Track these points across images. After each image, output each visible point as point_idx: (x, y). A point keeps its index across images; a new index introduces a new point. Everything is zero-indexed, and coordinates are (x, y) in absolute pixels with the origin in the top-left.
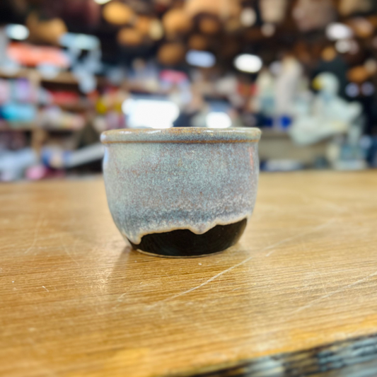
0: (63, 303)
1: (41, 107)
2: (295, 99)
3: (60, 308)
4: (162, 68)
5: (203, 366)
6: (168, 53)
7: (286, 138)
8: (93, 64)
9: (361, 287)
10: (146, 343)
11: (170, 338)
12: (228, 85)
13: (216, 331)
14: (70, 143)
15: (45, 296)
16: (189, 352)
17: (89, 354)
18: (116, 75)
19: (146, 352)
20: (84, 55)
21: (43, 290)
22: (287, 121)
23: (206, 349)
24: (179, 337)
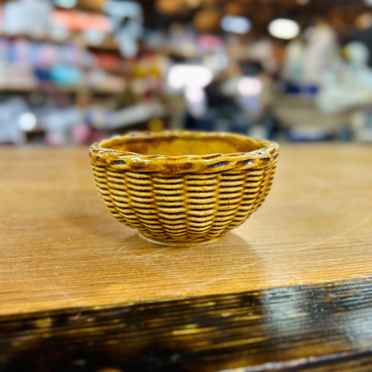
0: (80, 250)
1: (86, 70)
2: (326, 66)
3: (78, 254)
4: (199, 33)
5: (162, 297)
6: (205, 19)
7: (313, 107)
8: (135, 29)
9: (301, 253)
10: (130, 281)
11: (147, 279)
12: (262, 51)
13: (179, 276)
14: (111, 104)
15: (69, 245)
16: (156, 288)
17: (91, 285)
18: (155, 40)
19: (127, 286)
20: (125, 21)
21: (68, 241)
22: (314, 90)
23: (168, 287)
24: (152, 278)
